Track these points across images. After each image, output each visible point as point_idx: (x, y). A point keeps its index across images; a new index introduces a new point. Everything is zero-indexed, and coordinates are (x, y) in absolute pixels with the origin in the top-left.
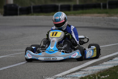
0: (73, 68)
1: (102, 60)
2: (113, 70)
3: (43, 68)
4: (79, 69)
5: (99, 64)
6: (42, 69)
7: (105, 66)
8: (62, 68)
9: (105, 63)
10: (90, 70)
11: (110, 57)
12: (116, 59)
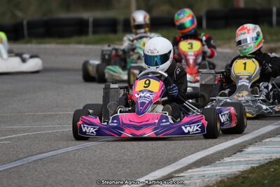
0: (155, 171)
1: (219, 152)
2: (250, 176)
3: (85, 171)
4: (169, 174)
5: (215, 161)
6: (80, 172)
7: (229, 167)
8: (128, 171)
9: (227, 160)
10: (196, 177)
11: (236, 145)
12: (251, 149)
